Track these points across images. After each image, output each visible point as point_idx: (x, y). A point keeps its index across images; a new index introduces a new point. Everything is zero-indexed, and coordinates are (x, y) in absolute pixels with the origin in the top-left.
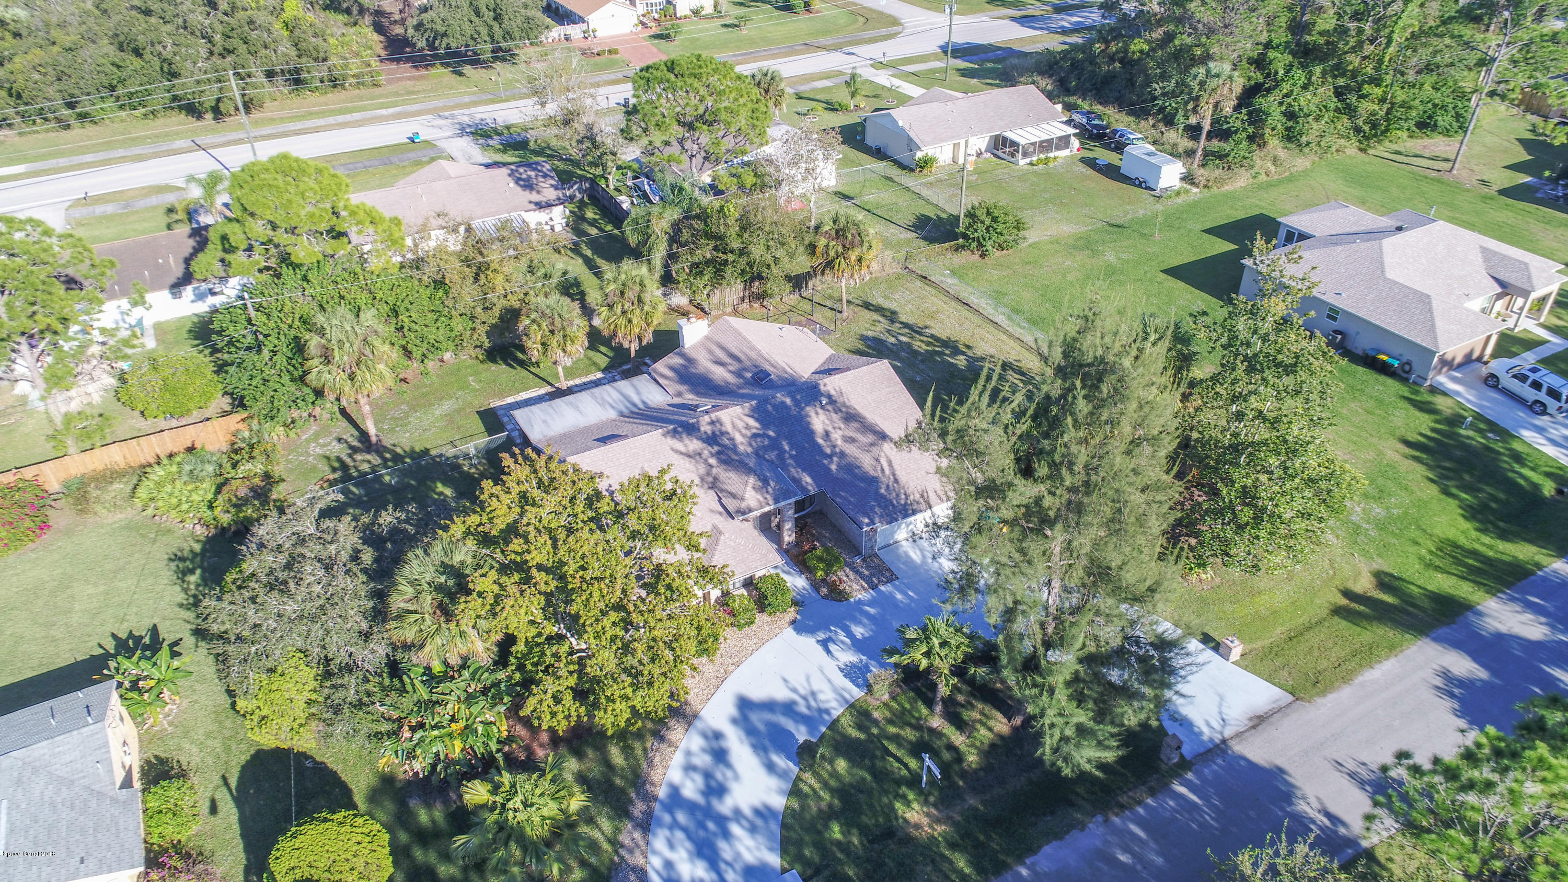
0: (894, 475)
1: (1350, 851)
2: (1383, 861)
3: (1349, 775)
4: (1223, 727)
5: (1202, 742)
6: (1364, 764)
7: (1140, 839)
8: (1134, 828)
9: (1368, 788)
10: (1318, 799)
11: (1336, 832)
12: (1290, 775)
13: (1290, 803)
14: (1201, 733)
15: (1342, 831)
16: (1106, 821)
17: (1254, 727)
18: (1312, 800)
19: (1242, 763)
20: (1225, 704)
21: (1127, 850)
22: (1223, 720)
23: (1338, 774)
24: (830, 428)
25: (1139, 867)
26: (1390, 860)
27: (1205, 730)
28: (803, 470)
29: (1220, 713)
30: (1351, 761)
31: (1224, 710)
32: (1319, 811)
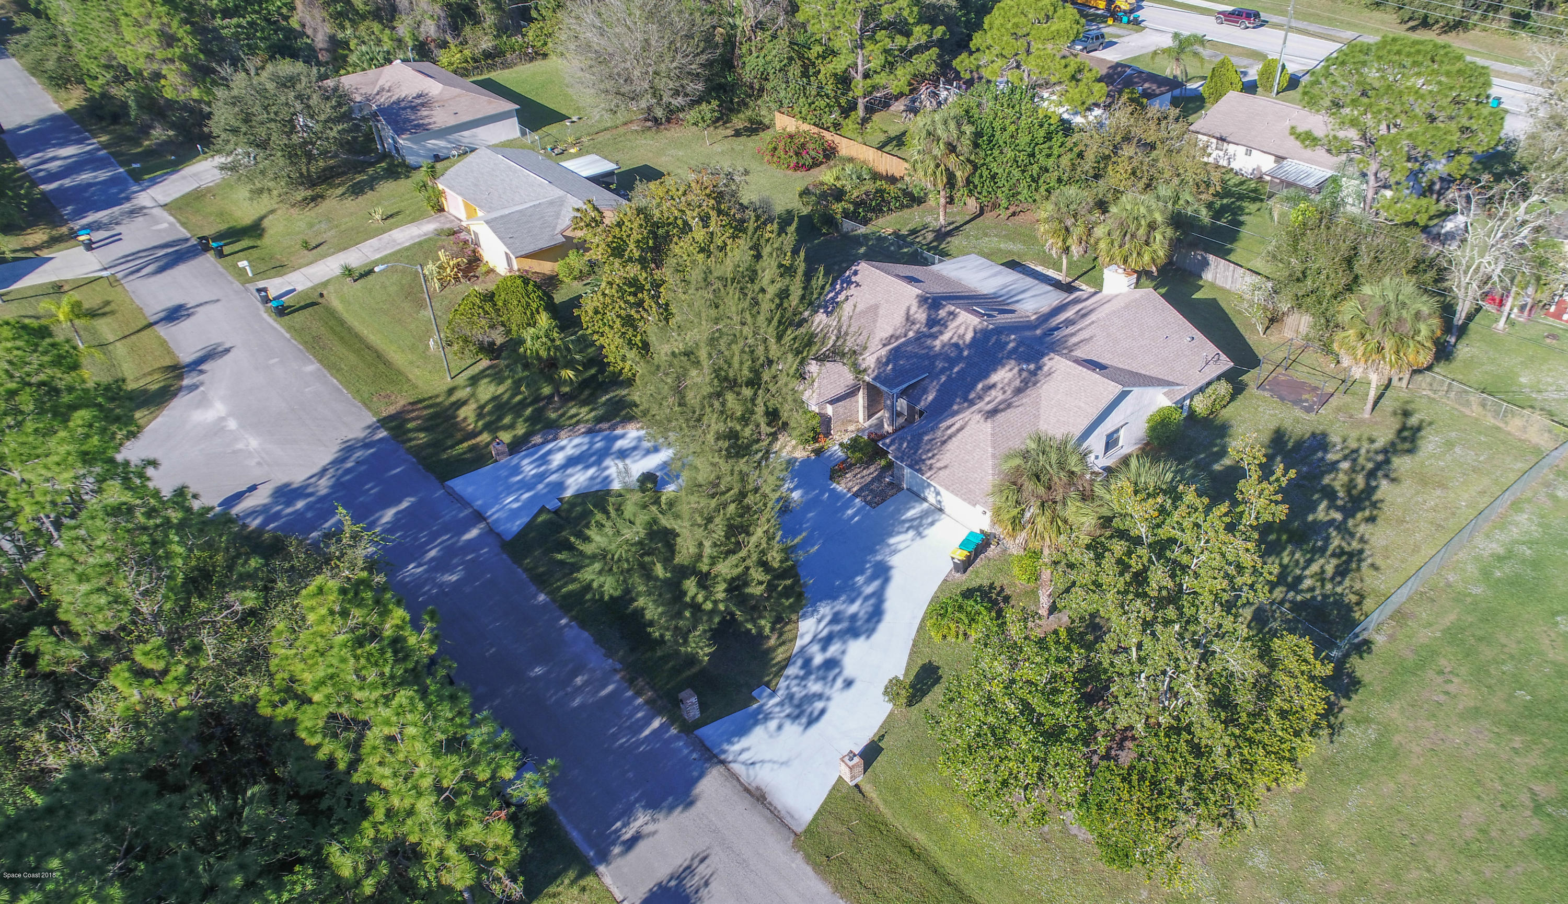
0: (950, 437)
1: (592, 854)
2: (583, 883)
3: (688, 867)
4: (744, 763)
5: (720, 744)
6: (707, 884)
7: (598, 691)
8: (611, 688)
9: (673, 883)
10: (655, 833)
11: (614, 843)
12: (682, 812)
13: (646, 807)
14: (730, 743)
15: (617, 850)
16: (615, 671)
17: (747, 790)
18: (651, 828)
19: (695, 774)
20: (776, 766)
21: (586, 683)
22: (753, 764)
23: (689, 856)
24: (1000, 386)
25: (569, 689)
26: (583, 889)
27: (737, 747)
28: (938, 391)
29: (762, 762)
30: (709, 871)
31: (768, 766)
32: (638, 832)
